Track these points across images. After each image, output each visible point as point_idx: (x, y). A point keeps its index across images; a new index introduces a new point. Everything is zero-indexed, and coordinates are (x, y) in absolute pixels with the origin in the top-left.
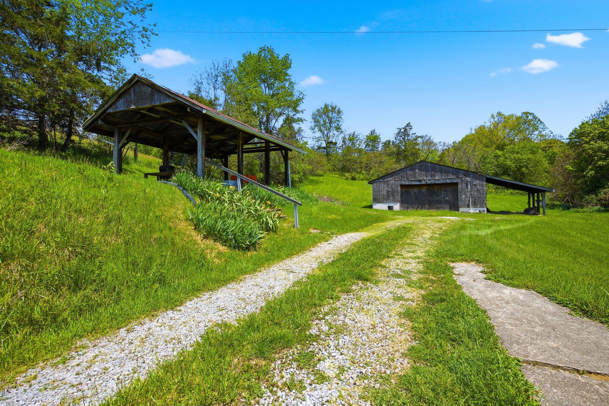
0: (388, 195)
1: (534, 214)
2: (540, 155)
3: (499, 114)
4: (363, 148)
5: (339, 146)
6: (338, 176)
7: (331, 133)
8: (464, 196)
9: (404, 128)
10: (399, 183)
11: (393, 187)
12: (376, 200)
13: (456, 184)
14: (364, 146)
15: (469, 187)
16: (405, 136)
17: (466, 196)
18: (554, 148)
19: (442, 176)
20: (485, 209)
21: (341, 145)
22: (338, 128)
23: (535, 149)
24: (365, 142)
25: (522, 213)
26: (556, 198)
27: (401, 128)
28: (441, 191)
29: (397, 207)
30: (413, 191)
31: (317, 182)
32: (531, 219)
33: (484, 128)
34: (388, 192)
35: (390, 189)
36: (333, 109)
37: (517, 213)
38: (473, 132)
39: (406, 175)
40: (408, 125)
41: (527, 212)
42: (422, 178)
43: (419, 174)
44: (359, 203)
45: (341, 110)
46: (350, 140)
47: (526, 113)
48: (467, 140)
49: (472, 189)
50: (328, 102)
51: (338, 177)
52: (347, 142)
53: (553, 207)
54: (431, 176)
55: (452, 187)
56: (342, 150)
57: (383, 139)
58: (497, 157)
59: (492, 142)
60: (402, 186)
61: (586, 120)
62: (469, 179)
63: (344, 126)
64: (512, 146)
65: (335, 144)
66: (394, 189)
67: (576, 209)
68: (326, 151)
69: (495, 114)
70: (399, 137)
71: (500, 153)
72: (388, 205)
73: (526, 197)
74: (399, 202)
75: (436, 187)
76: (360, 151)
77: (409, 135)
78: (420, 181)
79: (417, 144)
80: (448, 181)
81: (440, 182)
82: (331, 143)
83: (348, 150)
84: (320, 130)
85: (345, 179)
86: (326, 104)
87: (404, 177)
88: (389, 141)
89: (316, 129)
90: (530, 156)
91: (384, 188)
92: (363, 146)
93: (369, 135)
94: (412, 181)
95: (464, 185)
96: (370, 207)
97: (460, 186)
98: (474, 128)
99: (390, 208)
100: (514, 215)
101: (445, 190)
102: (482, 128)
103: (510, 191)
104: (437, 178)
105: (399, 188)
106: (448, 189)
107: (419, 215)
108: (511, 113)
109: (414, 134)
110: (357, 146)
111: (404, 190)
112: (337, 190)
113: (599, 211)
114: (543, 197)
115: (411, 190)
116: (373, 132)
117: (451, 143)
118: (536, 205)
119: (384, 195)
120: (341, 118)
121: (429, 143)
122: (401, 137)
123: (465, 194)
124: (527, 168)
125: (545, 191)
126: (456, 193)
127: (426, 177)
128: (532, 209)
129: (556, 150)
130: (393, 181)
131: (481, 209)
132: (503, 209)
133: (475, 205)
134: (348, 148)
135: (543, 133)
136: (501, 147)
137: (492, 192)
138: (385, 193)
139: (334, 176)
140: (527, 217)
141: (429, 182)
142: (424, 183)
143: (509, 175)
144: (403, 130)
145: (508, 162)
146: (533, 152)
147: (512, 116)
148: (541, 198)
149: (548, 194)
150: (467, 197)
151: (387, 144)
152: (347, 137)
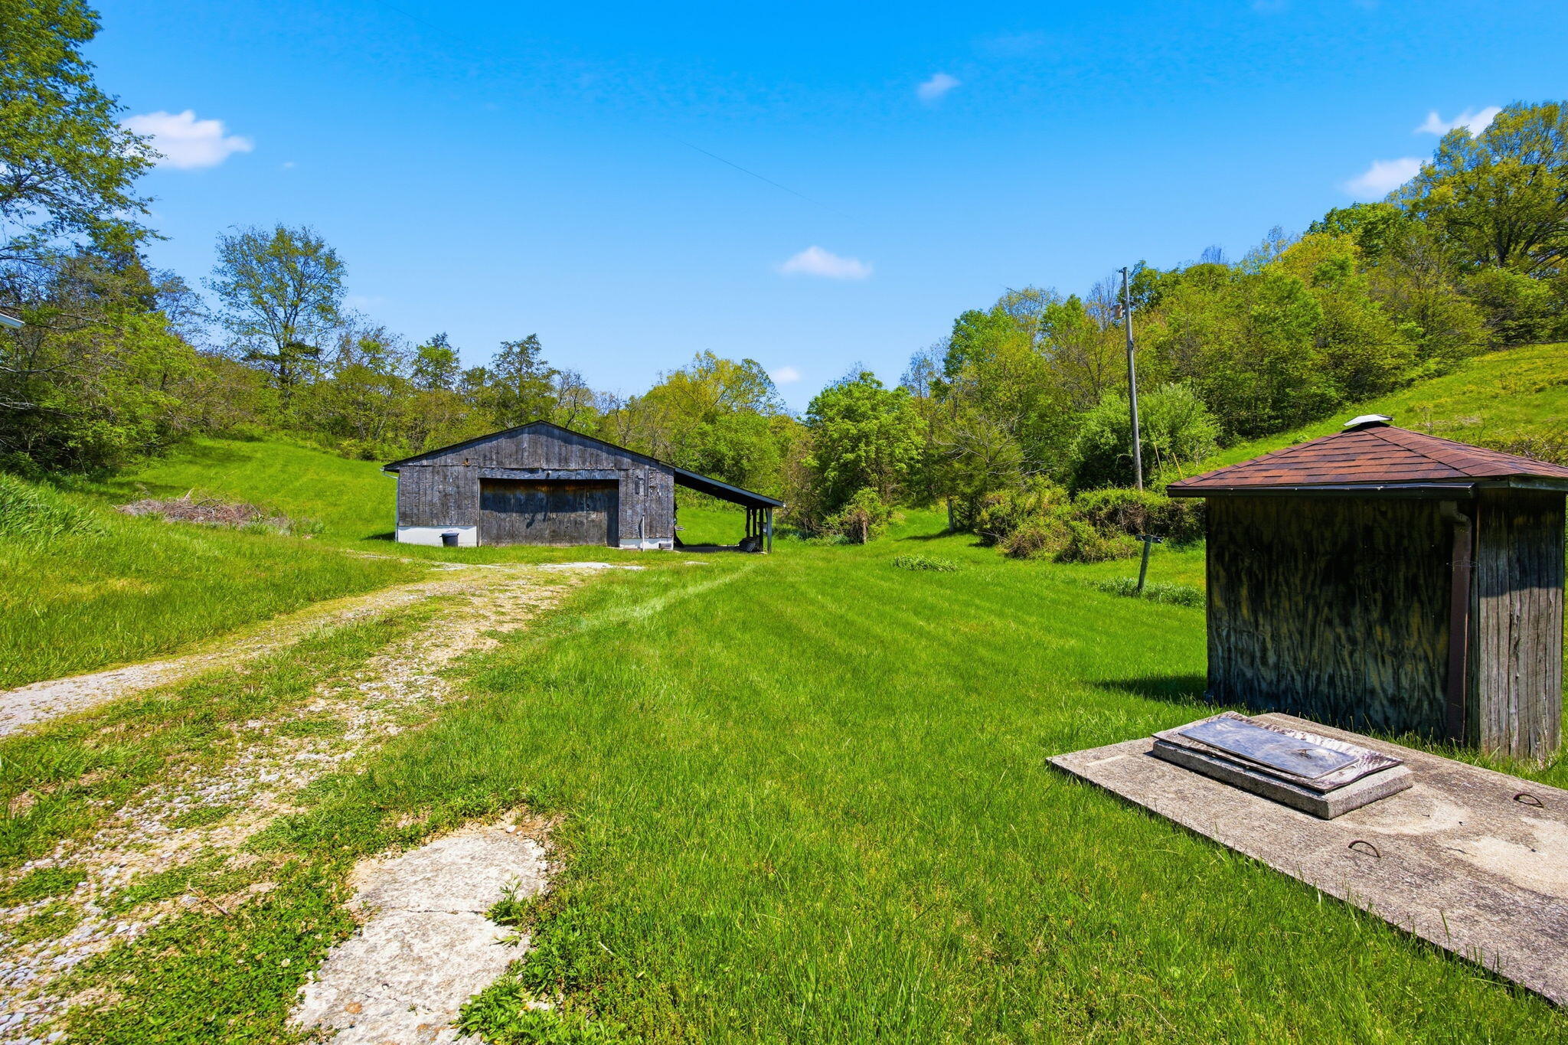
0: (445, 505)
1: (755, 551)
2: (768, 441)
3: (708, 353)
4: (407, 377)
5: (328, 359)
6: (315, 445)
7: (299, 318)
8: (629, 512)
9: (519, 346)
10: (477, 474)
11: (461, 483)
12: (409, 519)
13: (615, 484)
14: (411, 371)
15: (642, 490)
16: (521, 363)
17: (635, 512)
18: (787, 430)
19: (584, 463)
20: (671, 542)
21: (334, 356)
22: (326, 309)
23: (760, 428)
24: (414, 362)
25: (735, 549)
26: (788, 518)
27: (511, 342)
28: (581, 497)
29: (468, 537)
30: (515, 496)
31: (227, 458)
32: (749, 562)
33: (684, 376)
34: (446, 495)
35: (450, 489)
36: (311, 249)
37: (727, 549)
38: (665, 382)
39: (498, 453)
40: (532, 339)
41: (744, 547)
42: (536, 465)
43: (531, 454)
44: (360, 526)
45: (338, 257)
46: (367, 349)
47: (748, 362)
48: (655, 396)
49: (646, 495)
50: (292, 225)
51: (315, 449)
52: (357, 353)
53: (782, 534)
54: (560, 461)
55: (606, 491)
56: (335, 373)
57: (466, 366)
58: (703, 434)
59: (694, 405)
60: (485, 482)
61: (830, 385)
62: (640, 473)
63: (347, 306)
64: (727, 417)
65: (316, 352)
66: (462, 490)
67: (814, 540)
68: (278, 367)
69: (702, 354)
70: (506, 365)
71: (708, 428)
72: (445, 531)
73: (745, 516)
74: (475, 524)
75: (570, 489)
76: (393, 382)
77: (530, 364)
78: (532, 471)
79: (549, 388)
80: (598, 476)
81: (579, 477)
82: (300, 346)
83: (354, 377)
84: (258, 302)
85: (339, 456)
86: (283, 231)
87: (491, 459)
88: (483, 371)
89: (244, 296)
90: (755, 439)
91: (431, 486)
92: (406, 372)
93: (425, 345)
94: (513, 469)
95: (632, 486)
96: (391, 537)
97: (622, 489)
98: (666, 374)
99: (448, 540)
100: (721, 553)
101: (591, 497)
102: (680, 375)
103: (721, 503)
104: (573, 466)
105: (477, 487)
106: (598, 494)
107: (521, 559)
108: (727, 357)
109: (543, 363)
110: (388, 369)
111: (489, 492)
112: (297, 484)
113: (842, 543)
114: (769, 516)
115: (509, 494)
116: (440, 340)
117: (626, 397)
118: (758, 533)
119: (431, 504)
120: (338, 282)
121: (577, 390)
122: (513, 364)
123: (633, 507)
124: (749, 460)
125: (770, 506)
126: (612, 507)
127: (548, 461)
128: (752, 539)
129: (789, 433)
130: (461, 469)
131: (664, 542)
132: (707, 539)
133: (652, 533)
134: (358, 368)
135: (773, 401)
136: (710, 418)
137: (693, 505)
138: (436, 500)
139: (301, 443)
140: (742, 557)
141: (553, 475)
142: (541, 476)
143: (722, 473)
144: (516, 350)
145: (723, 448)
146: (758, 433)
147: (728, 362)
148: (765, 520)
149: (777, 511)
150: (637, 514)
151: (476, 376)
152: (356, 339)
